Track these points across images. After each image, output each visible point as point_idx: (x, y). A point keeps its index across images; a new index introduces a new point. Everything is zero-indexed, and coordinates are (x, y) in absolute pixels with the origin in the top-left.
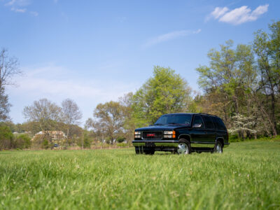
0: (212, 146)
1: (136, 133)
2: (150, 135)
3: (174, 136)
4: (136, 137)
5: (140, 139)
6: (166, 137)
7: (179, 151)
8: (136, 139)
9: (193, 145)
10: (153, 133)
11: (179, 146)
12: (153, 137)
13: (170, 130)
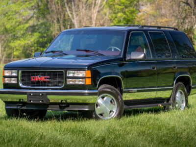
0: (166, 94)
1: (7, 74)
2: (38, 78)
3: (89, 82)
4: (7, 81)
5: (15, 86)
6: (70, 82)
7: (98, 110)
8: (6, 86)
9: (127, 97)
10: (44, 73)
11: (100, 101)
12: (44, 83)
13: (80, 68)
